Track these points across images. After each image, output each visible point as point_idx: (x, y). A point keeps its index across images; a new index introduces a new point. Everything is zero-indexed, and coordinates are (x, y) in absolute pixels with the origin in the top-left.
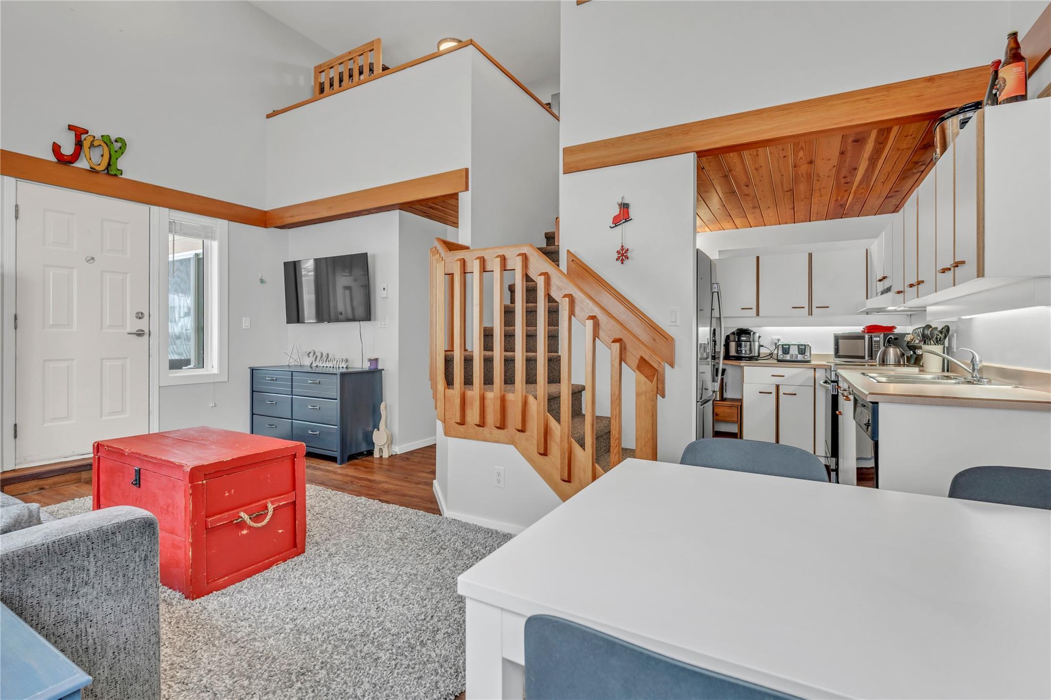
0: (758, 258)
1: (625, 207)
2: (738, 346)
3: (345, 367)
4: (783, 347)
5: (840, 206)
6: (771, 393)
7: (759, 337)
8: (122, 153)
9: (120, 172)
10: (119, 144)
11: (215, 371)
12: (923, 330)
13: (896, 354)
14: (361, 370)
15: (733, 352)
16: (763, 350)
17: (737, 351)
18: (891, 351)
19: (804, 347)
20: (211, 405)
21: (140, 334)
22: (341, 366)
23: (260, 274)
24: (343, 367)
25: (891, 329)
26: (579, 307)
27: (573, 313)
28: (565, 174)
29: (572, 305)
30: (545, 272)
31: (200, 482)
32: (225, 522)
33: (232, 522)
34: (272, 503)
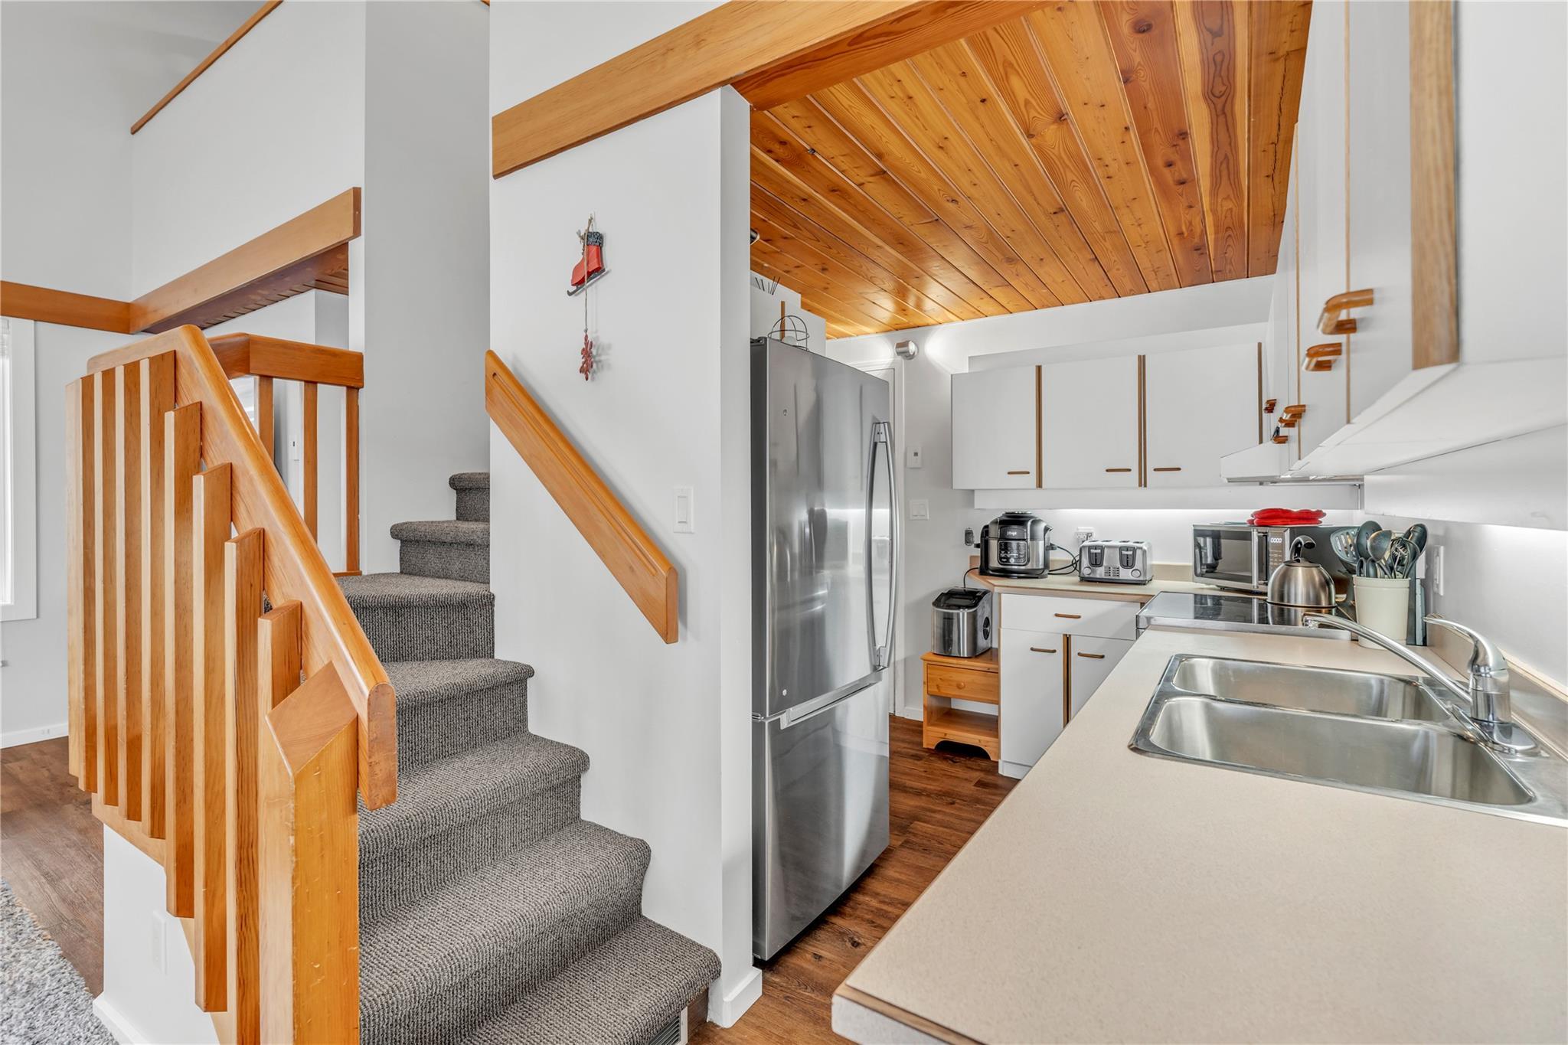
0: (1039, 368)
1: (594, 241)
2: (1001, 549)
4: (1089, 552)
5: (1196, 250)
6: (1054, 651)
7: (1046, 529)
12: (1359, 535)
13: (1310, 581)
15: (994, 563)
16: (1054, 555)
17: (1002, 560)
18: (1300, 573)
19: (1131, 553)
25: (1311, 516)
26: (243, 501)
27: (232, 517)
28: (496, 176)
29: (232, 494)
30: (199, 400)
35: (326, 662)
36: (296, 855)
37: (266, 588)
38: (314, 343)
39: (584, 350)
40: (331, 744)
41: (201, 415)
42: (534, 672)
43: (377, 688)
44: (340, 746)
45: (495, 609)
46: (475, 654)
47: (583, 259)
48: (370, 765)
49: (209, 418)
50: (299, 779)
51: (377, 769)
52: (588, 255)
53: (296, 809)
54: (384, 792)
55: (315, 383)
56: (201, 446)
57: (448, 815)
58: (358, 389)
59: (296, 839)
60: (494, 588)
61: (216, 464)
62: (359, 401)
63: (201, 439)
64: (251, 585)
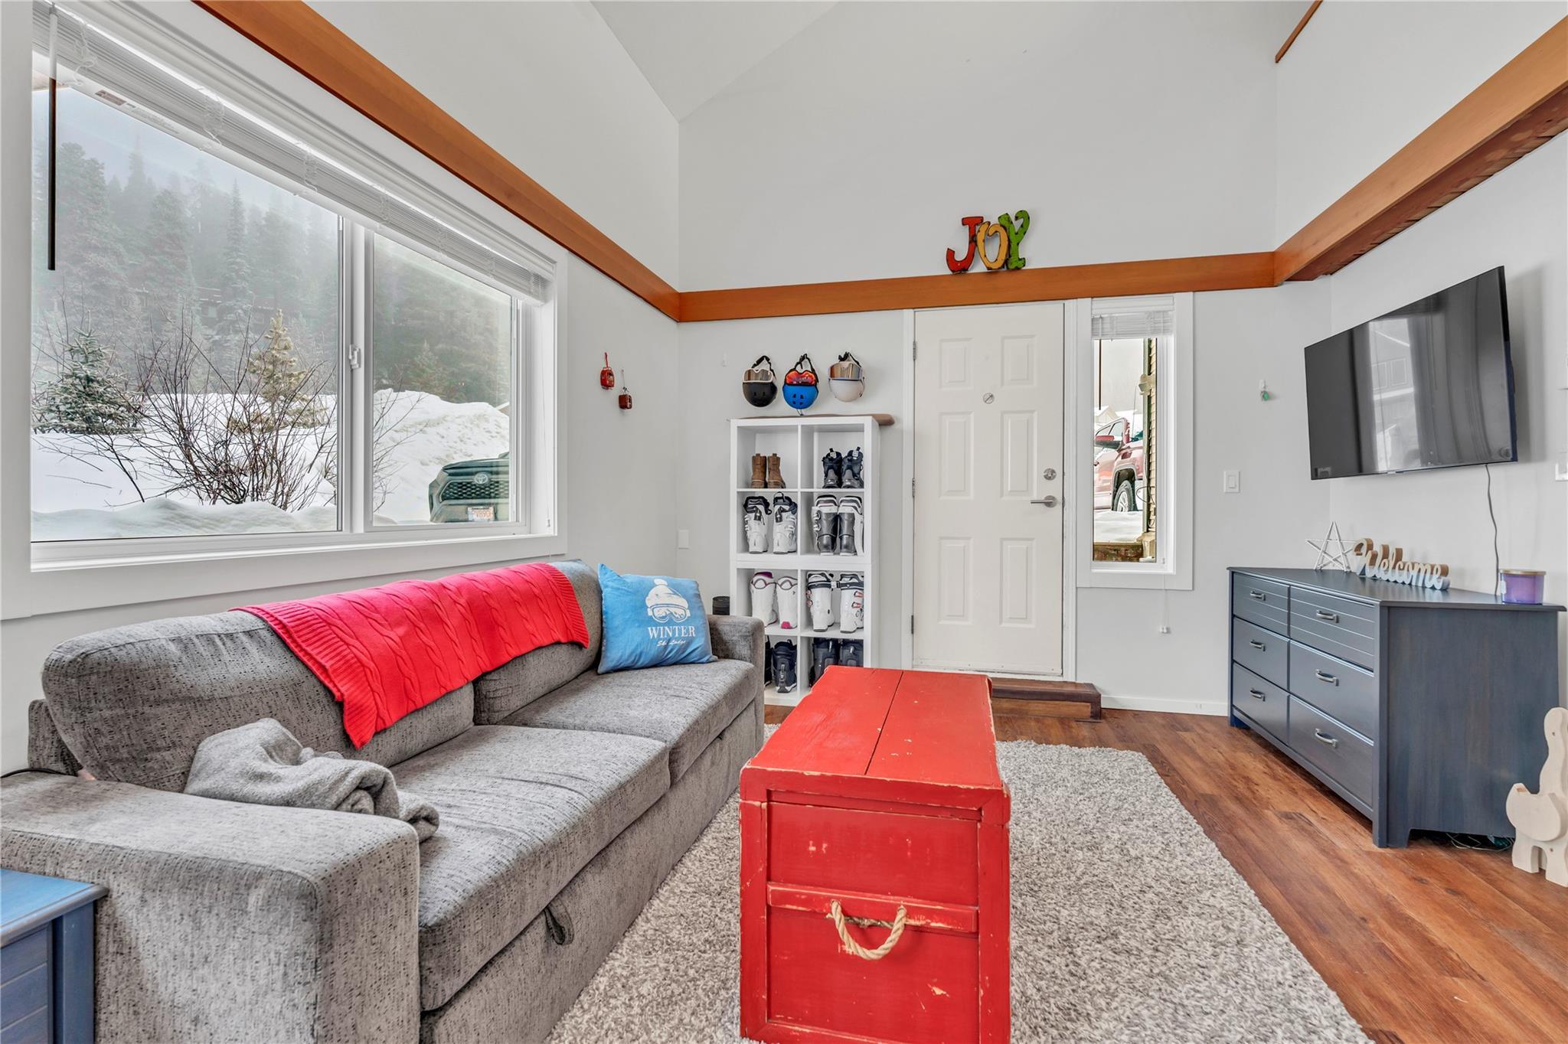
3: (1439, 586)
8: (1025, 233)
9: (1022, 262)
10: (1021, 221)
11: (1170, 568)
14: (1492, 602)
20: (1161, 630)
21: (1049, 503)
22: (1428, 585)
23: (1262, 381)
24: (1433, 588)
31: (757, 803)
32: (800, 908)
33: (817, 915)
34: (911, 912)
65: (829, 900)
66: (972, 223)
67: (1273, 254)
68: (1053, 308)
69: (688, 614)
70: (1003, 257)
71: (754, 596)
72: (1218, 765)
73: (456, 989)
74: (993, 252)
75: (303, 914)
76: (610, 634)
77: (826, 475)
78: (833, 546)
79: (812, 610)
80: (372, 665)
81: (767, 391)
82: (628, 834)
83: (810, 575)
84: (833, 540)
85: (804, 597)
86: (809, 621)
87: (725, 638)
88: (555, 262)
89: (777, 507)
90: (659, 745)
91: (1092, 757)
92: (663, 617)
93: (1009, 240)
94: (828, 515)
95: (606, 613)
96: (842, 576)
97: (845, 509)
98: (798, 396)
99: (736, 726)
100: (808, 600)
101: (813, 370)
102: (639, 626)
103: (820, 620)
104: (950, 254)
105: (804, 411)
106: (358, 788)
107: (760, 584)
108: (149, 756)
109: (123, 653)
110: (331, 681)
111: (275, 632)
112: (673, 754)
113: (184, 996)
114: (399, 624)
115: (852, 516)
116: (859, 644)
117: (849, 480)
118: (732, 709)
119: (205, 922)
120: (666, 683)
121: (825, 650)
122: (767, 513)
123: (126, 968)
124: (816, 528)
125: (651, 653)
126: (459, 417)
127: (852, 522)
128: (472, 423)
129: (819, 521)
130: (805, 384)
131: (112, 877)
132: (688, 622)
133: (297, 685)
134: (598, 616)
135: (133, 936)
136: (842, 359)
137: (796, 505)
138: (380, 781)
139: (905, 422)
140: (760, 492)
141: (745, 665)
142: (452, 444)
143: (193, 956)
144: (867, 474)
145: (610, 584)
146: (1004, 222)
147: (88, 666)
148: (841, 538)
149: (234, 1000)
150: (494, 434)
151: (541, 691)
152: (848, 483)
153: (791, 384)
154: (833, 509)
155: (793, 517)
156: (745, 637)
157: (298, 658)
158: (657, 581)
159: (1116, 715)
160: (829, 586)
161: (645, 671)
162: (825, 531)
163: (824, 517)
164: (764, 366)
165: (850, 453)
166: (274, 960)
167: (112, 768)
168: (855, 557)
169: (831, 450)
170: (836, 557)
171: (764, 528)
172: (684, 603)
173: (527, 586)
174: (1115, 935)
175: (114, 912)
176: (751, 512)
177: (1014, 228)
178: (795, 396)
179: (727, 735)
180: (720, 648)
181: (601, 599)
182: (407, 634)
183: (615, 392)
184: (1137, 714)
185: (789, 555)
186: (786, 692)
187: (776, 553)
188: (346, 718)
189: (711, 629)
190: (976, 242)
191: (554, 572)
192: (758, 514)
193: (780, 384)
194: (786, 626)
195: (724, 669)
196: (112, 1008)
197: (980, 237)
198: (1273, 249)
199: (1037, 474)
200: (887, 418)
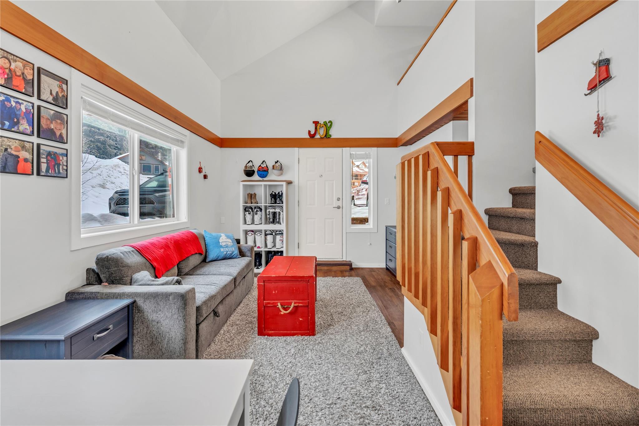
1: (603, 64)
8: (331, 127)
9: (330, 136)
10: (330, 123)
20: (369, 244)
21: (338, 208)
26: (453, 200)
27: (449, 205)
28: (539, 52)
29: (449, 198)
30: (436, 167)
31: (261, 284)
32: (271, 305)
33: (275, 306)
34: (295, 303)
35: (488, 260)
36: (482, 328)
37: (462, 230)
38: (452, 141)
39: (596, 122)
40: (493, 291)
41: (437, 171)
42: (561, 282)
43: (511, 274)
44: (496, 292)
45: (538, 248)
46: (527, 267)
47: (596, 76)
48: (508, 303)
49: (440, 172)
50: (483, 301)
51: (511, 306)
52: (599, 71)
53: (482, 311)
54: (513, 316)
55: (457, 156)
56: (437, 182)
57: (523, 335)
58: (472, 156)
59: (482, 322)
60: (537, 239)
61: (443, 188)
62: (472, 160)
63: (438, 179)
64: (457, 229)
65: (277, 303)
66: (316, 123)
67: (397, 138)
68: (339, 150)
69: (232, 244)
70: (325, 134)
71: (248, 239)
72: (379, 279)
73: (202, 320)
74: (322, 132)
75: (182, 299)
76: (209, 251)
77: (271, 200)
78: (273, 222)
79: (267, 242)
80: (159, 259)
81: (252, 172)
82: (226, 298)
83: (266, 231)
84: (274, 220)
85: (264, 238)
86: (266, 246)
87: (243, 251)
88: (186, 136)
89: (256, 210)
90: (232, 277)
91: (347, 279)
92: (225, 245)
93: (327, 129)
94: (272, 212)
95: (207, 245)
96: (277, 231)
97: (277, 210)
98: (262, 175)
99: (248, 275)
100: (266, 239)
101: (267, 166)
102: (218, 248)
103: (270, 245)
104: (309, 132)
105: (265, 179)
106: (176, 282)
107: (250, 234)
108: (123, 279)
109: (114, 255)
110: (152, 263)
111: (137, 251)
112: (235, 279)
113: (154, 318)
114: (162, 249)
115: (279, 212)
116: (282, 252)
117: (279, 201)
118: (247, 270)
119: (160, 303)
120: (228, 263)
121: (271, 254)
122: (252, 212)
123: (140, 315)
124: (268, 216)
125: (222, 256)
126: (107, 166)
127: (280, 215)
128: (112, 169)
129: (269, 214)
130: (265, 171)
131: (136, 298)
132: (232, 247)
133: (145, 263)
134: (205, 246)
135: (142, 308)
136: (276, 163)
137: (262, 209)
138: (180, 281)
139: (296, 182)
140: (249, 205)
141: (249, 258)
142: (105, 178)
143: (157, 310)
144: (284, 199)
145: (207, 236)
146: (325, 124)
147: (109, 259)
148: (276, 219)
149: (167, 317)
150: (123, 173)
151: (192, 267)
152: (278, 202)
153: (260, 171)
154: (273, 210)
155: (261, 213)
156: (249, 250)
157: (144, 257)
158: (222, 235)
159: (357, 269)
160: (272, 234)
161: (221, 261)
162: (271, 217)
163: (271, 213)
164: (250, 164)
165: (279, 193)
166: (176, 308)
167: (115, 281)
168: (281, 225)
169: (273, 192)
170: (275, 225)
171: (252, 217)
172: (230, 241)
173: (187, 237)
174: (342, 313)
175: (137, 305)
176: (247, 212)
177: (328, 125)
178: (261, 174)
179: (246, 277)
180: (242, 254)
181: (205, 240)
182: (164, 251)
183: (202, 174)
184: (362, 269)
185: (260, 225)
186: (259, 268)
187: (255, 224)
188: (156, 271)
189: (239, 248)
190: (317, 129)
191: (192, 233)
192: (249, 212)
193: (256, 170)
194: (259, 247)
195: (244, 259)
196: (137, 323)
197: (318, 127)
198: (397, 137)
199: (335, 199)
200: (290, 182)
